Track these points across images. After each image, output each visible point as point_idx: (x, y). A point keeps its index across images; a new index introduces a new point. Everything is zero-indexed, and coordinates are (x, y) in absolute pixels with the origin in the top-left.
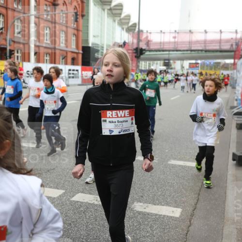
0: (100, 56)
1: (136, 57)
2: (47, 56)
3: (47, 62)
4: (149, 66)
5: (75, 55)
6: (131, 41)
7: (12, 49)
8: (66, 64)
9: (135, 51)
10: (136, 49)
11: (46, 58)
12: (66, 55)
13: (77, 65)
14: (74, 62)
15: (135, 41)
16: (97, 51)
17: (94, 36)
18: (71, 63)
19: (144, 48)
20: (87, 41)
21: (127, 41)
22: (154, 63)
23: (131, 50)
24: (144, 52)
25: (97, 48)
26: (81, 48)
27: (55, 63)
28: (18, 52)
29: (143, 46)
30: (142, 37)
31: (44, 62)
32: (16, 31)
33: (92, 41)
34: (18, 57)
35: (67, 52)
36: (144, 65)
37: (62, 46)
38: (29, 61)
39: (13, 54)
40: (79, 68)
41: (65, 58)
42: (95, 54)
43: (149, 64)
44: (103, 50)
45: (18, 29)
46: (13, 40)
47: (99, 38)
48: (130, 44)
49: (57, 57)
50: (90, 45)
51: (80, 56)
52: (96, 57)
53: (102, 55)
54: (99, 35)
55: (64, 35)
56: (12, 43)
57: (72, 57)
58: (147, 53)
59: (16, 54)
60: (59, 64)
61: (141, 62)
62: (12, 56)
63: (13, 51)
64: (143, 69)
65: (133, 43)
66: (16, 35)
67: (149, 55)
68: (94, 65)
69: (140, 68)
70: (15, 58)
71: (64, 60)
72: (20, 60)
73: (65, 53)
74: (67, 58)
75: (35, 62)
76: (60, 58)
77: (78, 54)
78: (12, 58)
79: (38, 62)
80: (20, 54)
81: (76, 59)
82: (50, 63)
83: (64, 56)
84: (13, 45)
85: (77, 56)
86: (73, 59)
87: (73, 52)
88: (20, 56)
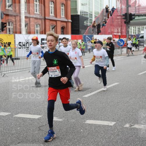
0: (89, 24)
1: (125, 22)
3: (37, 33)
4: (139, 31)
5: (65, 24)
6: (120, 7)
7: (4, 22)
9: (124, 17)
10: (126, 15)
12: (56, 25)
13: (67, 34)
14: (64, 30)
15: (124, 7)
16: (86, 19)
17: (82, 5)
18: (60, 33)
19: (133, 13)
20: (76, 9)
21: (115, 7)
22: (144, 28)
23: (120, 16)
24: (133, 17)
25: (85, 16)
26: (70, 17)
28: (9, 25)
29: (132, 11)
30: (130, 2)
32: (7, 4)
33: (80, 9)
35: (56, 21)
36: (134, 30)
37: (52, 16)
38: (20, 33)
39: (6, 26)
40: (69, 36)
41: (55, 27)
42: (84, 22)
43: (139, 29)
44: (91, 17)
45: (9, 2)
46: (5, 13)
47: (88, 6)
48: (119, 10)
50: (79, 14)
51: (70, 25)
52: (85, 25)
53: (91, 23)
54: (88, 3)
55: (53, 6)
56: (4, 16)
57: (61, 27)
58: (137, 18)
59: (8, 27)
61: (130, 27)
62: (4, 29)
63: (5, 23)
64: (133, 34)
65: (121, 9)
66: (7, 8)
67: (139, 19)
68: (83, 33)
69: (130, 33)
70: (7, 30)
71: (54, 30)
72: (12, 32)
73: (54, 23)
74: (56, 27)
75: (26, 33)
76: (50, 27)
77: (67, 23)
78: (4, 31)
79: (29, 33)
80: (12, 26)
81: (66, 28)
82: (40, 34)
83: (54, 26)
84: (5, 18)
85: (67, 25)
86: (63, 28)
87: (62, 21)
88: (12, 29)
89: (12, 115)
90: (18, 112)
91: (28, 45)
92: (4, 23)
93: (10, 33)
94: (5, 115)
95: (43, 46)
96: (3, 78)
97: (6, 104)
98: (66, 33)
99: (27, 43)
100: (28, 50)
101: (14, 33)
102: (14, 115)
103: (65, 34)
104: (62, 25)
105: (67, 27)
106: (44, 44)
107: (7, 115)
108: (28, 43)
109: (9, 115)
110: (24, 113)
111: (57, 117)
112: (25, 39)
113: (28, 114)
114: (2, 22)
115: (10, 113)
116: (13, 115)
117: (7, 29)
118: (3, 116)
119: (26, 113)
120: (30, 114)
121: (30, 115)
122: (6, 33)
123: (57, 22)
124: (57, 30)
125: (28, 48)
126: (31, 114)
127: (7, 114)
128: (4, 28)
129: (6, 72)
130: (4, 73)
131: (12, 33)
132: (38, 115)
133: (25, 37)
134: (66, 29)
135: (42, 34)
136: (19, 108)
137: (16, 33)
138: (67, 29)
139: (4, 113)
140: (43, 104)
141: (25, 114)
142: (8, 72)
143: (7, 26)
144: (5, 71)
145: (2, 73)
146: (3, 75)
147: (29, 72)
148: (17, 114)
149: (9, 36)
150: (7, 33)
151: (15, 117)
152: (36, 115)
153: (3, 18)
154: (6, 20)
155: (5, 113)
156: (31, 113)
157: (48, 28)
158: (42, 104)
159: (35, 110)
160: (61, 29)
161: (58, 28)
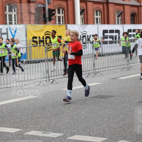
2: (97, 15)
3: (97, 23)
5: (135, 10)
7: (52, 8)
8: (124, 22)
11: (96, 17)
12: (123, 11)
14: (134, 18)
18: (130, 22)
27: (108, 23)
28: (59, 13)
31: (94, 23)
34: (59, 17)
35: (123, 5)
38: (74, 22)
39: (54, 14)
41: (122, 14)
49: (111, 15)
57: (131, 13)
59: (57, 15)
60: (115, 23)
62: (52, 18)
63: (54, 10)
70: (56, 20)
71: (120, 18)
72: (63, 22)
73: (121, 8)
74: (124, 14)
75: (82, 23)
76: (115, 15)
77: (139, 7)
78: (52, 20)
79: (86, 23)
80: (62, 14)
81: (137, 15)
82: (102, 23)
83: (121, 12)
84: (53, 3)
85: (138, 11)
86: (133, 15)
87: (132, 6)
88: (63, 17)
89: (64, 137)
90: (74, 133)
91: (84, 39)
92: (52, 10)
93: (60, 24)
94: (56, 137)
95: (106, 40)
96: (52, 85)
97: (56, 121)
98: (138, 22)
99: (83, 37)
100: (85, 46)
101: (65, 24)
102: (68, 137)
103: (137, 24)
104: (132, 11)
105: (138, 13)
106: (107, 38)
107: (59, 137)
108: (85, 36)
109: (61, 136)
110: (81, 134)
111: (128, 140)
112: (81, 31)
113: (87, 136)
114: (50, 8)
115: (62, 134)
116: (66, 137)
117: (56, 18)
118: (53, 138)
119: (85, 135)
120: (90, 135)
121: (90, 137)
122: (54, 23)
123: (125, 6)
124: (124, 18)
125: (85, 43)
126: (92, 136)
127: (58, 135)
128: (52, 16)
129: (55, 78)
130: (53, 78)
131: (63, 24)
132: (101, 137)
133: (80, 28)
134: (137, 17)
135: (104, 23)
136: (75, 128)
137: (68, 24)
138: (139, 16)
139: (53, 133)
140: (108, 122)
141: (83, 135)
142: (58, 77)
143: (56, 13)
144: (54, 76)
145: (50, 78)
146: (51, 81)
147: (87, 77)
148: (72, 135)
149: (59, 27)
150: (56, 24)
151: (70, 140)
152: (98, 138)
153: (50, 3)
154: (54, 5)
155: (56, 134)
156: (91, 133)
157: (112, 15)
158: (106, 122)
159: (97, 129)
160: (131, 17)
161: (125, 14)
